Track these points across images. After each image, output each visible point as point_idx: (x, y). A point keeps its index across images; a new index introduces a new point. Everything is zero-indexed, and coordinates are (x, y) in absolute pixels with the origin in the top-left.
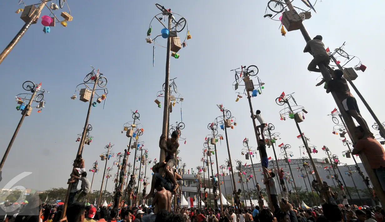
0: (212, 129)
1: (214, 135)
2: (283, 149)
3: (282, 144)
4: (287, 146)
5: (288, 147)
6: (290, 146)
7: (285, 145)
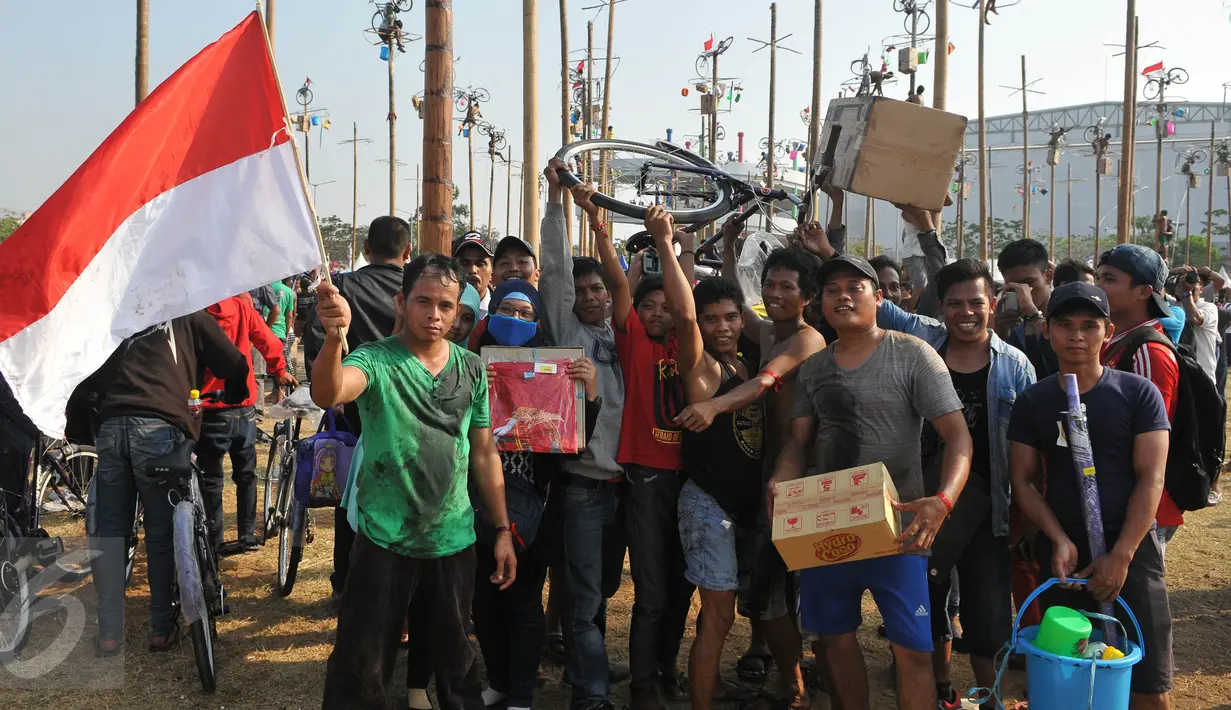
0: (908, 11)
1: (913, 34)
2: (1156, 86)
3: (1159, 66)
4: (1174, 74)
5: (1177, 80)
6: (1183, 76)
7: (1167, 71)
